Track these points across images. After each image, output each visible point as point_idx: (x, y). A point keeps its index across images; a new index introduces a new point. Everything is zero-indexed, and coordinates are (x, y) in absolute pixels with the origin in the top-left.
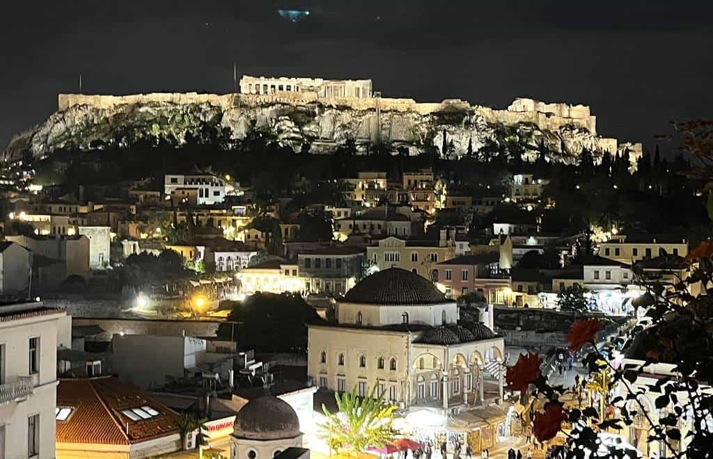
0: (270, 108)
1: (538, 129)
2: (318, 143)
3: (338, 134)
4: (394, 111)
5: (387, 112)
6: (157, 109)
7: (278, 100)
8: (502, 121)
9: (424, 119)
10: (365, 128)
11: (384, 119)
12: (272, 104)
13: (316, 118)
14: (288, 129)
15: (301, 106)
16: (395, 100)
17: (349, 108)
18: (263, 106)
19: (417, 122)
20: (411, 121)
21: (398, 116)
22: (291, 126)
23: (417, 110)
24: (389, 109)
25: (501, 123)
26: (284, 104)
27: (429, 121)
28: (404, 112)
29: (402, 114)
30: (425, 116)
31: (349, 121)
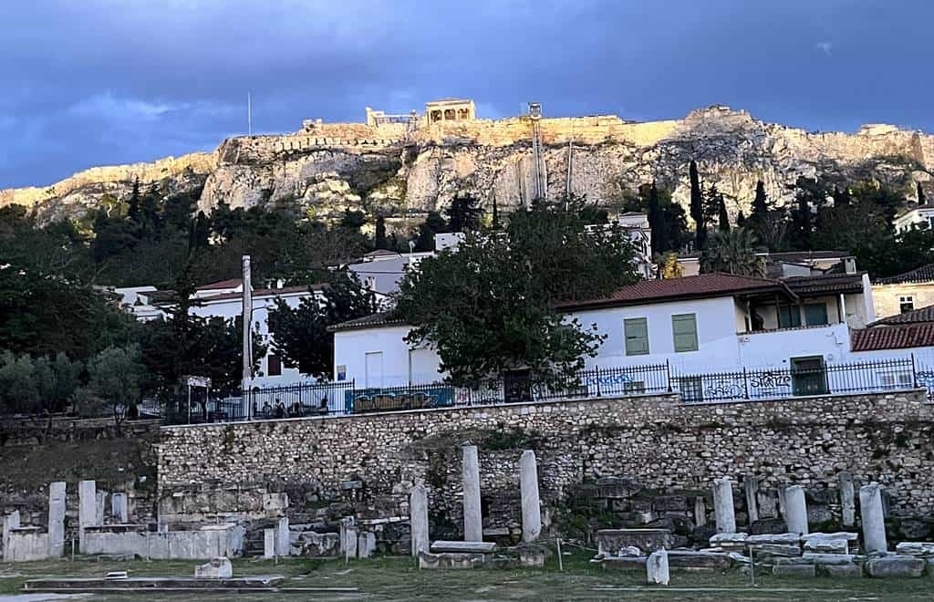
0: (302, 160)
1: (920, 167)
2: (398, 220)
3: (447, 198)
4: (575, 143)
5: (558, 147)
6: (95, 196)
7: (321, 142)
8: (833, 156)
9: (646, 156)
10: (508, 185)
11: (552, 162)
12: (308, 152)
13: (401, 172)
14: (334, 197)
15: (371, 152)
16: (578, 122)
17: (473, 145)
18: (287, 157)
19: (630, 165)
20: (616, 162)
21: (584, 154)
22: (340, 189)
23: (630, 138)
24: (562, 139)
25: (832, 161)
26: (331, 151)
27: (659, 159)
28: (599, 146)
29: (593, 150)
30: (647, 150)
31: (473, 170)
